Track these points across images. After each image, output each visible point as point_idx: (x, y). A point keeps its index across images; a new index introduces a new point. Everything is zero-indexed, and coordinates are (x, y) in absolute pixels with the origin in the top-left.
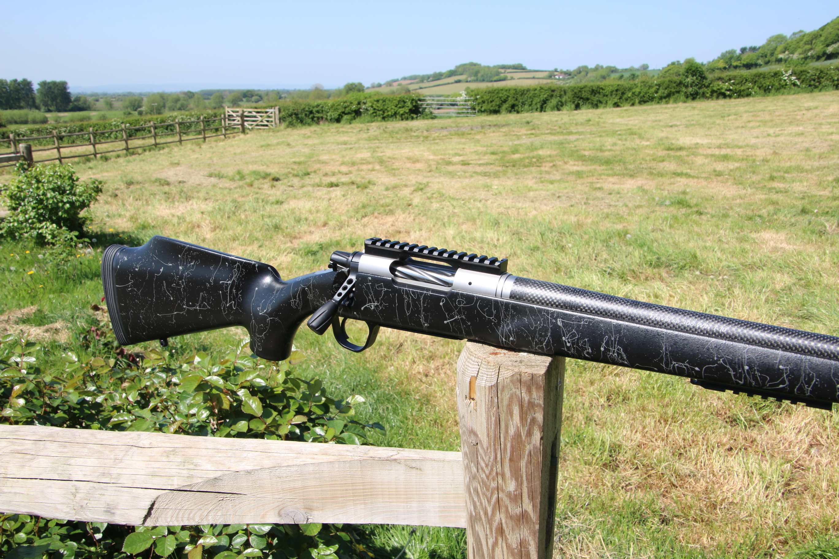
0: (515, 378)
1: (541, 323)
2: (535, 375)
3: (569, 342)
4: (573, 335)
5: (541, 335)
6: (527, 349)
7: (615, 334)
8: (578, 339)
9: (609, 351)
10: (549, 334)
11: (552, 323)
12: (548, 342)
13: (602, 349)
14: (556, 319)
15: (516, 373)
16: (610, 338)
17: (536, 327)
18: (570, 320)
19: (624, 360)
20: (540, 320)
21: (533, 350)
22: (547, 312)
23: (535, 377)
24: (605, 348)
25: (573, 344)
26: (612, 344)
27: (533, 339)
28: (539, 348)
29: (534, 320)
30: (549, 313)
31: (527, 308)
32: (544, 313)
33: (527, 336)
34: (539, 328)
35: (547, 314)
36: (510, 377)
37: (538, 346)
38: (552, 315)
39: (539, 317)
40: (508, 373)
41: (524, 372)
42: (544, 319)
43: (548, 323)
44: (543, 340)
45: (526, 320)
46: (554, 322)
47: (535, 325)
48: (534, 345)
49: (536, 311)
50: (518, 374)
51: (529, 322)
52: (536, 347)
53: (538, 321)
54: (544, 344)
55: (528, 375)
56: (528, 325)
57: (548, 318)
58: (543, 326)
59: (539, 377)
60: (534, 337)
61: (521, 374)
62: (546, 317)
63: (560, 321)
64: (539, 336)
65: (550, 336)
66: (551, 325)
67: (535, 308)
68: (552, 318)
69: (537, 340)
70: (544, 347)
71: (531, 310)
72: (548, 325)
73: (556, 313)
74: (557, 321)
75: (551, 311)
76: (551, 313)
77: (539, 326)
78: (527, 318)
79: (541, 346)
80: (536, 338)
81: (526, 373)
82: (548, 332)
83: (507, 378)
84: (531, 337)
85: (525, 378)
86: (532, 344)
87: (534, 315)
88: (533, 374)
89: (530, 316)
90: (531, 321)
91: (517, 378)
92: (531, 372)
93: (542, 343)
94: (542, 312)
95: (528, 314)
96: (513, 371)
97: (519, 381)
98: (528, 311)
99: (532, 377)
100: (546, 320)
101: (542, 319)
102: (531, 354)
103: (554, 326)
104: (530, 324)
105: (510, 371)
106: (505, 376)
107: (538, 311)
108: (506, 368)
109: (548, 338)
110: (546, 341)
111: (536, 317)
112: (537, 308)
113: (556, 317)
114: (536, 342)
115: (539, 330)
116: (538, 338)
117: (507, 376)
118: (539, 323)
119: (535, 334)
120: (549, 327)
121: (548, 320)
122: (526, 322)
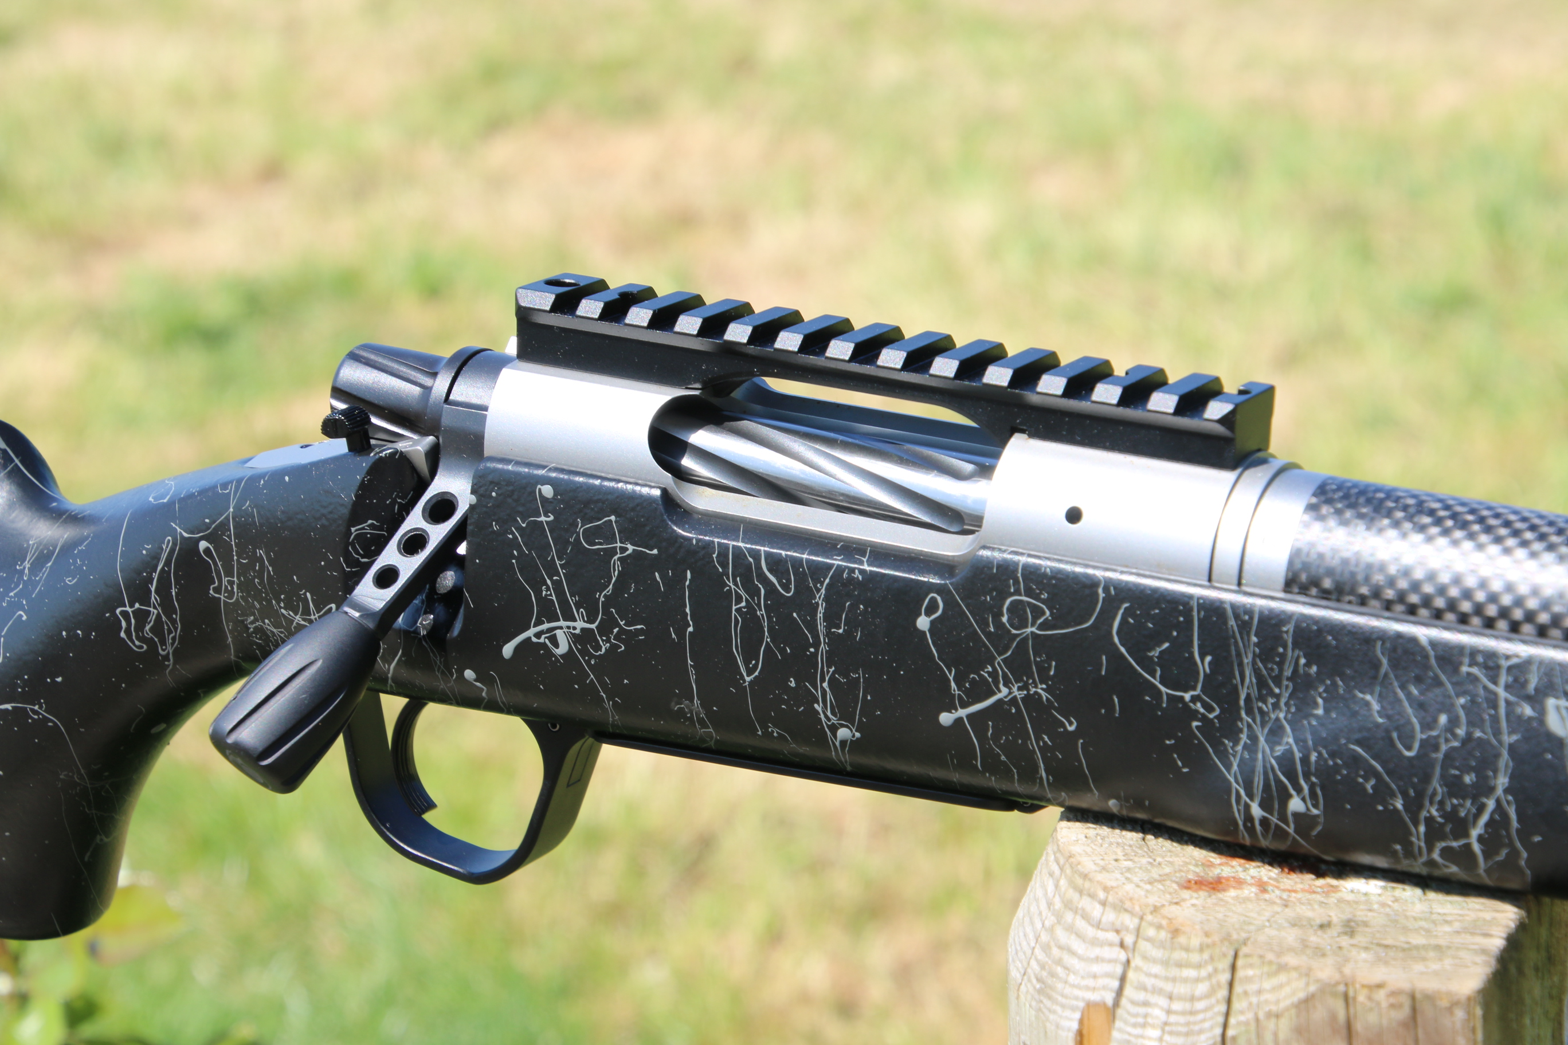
0: (1319, 1014)
1: (1454, 722)
2: (1431, 998)
5: (1455, 788)
6: (1381, 862)
10: (1502, 781)
11: (1516, 722)
12: (1498, 824)
14: (1536, 699)
15: (1326, 989)
17: (1430, 745)
20: (1448, 707)
21: (1418, 867)
22: (1490, 662)
23: (1425, 1009)
27: (1414, 806)
28: (1446, 852)
29: (1420, 706)
30: (1498, 667)
31: (1379, 644)
32: (1475, 670)
33: (1383, 792)
34: (1444, 748)
35: (1486, 676)
36: (1293, 1012)
37: (1444, 844)
38: (1516, 680)
39: (1446, 690)
40: (1281, 986)
41: (1366, 982)
42: (1473, 701)
43: (1495, 719)
44: (1469, 811)
45: (1376, 706)
46: (1530, 719)
47: (1422, 732)
48: (1418, 839)
49: (1426, 657)
50: (1334, 994)
51: (1388, 717)
52: (1430, 849)
53: (1440, 711)
54: (1475, 833)
55: (1392, 1000)
56: (1388, 732)
57: (1495, 694)
58: (1469, 736)
59: (1450, 1010)
60: (1420, 795)
61: (1351, 994)
62: (1485, 688)
63: (1558, 708)
64: (1445, 789)
65: (1506, 791)
66: (1510, 733)
67: (1424, 641)
68: (1518, 697)
69: (1437, 810)
70: (1476, 847)
71: (1400, 651)
72: (1497, 733)
73: (1539, 668)
74: (1542, 712)
75: (1508, 657)
76: (1510, 669)
77: (1447, 740)
78: (1380, 695)
79: (1459, 846)
80: (1431, 803)
81: (1380, 986)
82: (1495, 772)
83: (1278, 1016)
84: (1405, 795)
85: (1372, 1018)
86: (1411, 834)
87: (1418, 680)
88: (1418, 996)
89: (1396, 684)
90: (1402, 713)
91: (1333, 1017)
92: (1406, 986)
93: (1461, 828)
94: (1461, 663)
95: (1386, 675)
96: (1307, 975)
97: (1344, 1032)
98: (1385, 661)
99: (1414, 1009)
100: (1485, 705)
101: (1462, 701)
102: (1407, 887)
103: (1526, 739)
104: (1397, 728)
105: (1294, 975)
106: (1267, 1002)
107: (1437, 658)
108: (1270, 963)
109: (1498, 801)
110: (1485, 818)
111: (1427, 690)
112: (1434, 644)
113: (1536, 689)
114: (1430, 821)
115: (1443, 760)
116: (1441, 803)
117: (1278, 1002)
118: (1443, 719)
119: (1427, 779)
120: (1500, 742)
121: (1495, 706)
122: (1376, 715)
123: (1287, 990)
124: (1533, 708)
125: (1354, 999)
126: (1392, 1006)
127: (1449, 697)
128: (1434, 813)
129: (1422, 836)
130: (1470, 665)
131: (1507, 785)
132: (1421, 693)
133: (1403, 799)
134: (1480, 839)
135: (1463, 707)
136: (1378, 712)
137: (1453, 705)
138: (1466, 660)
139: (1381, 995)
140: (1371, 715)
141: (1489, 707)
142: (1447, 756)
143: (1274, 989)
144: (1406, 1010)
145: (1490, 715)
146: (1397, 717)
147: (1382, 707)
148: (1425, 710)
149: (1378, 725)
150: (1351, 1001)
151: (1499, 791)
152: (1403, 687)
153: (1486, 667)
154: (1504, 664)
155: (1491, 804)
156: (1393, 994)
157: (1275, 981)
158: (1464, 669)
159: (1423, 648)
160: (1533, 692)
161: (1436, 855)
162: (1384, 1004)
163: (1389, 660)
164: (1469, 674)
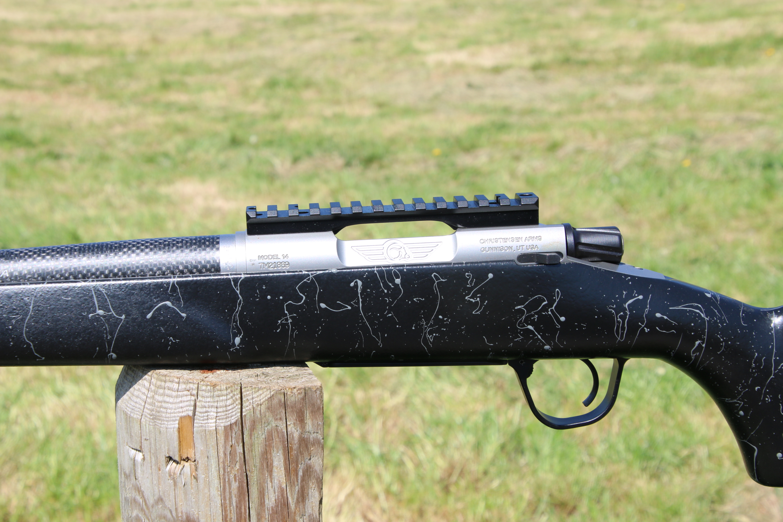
50: (280, 394)
81: (294, 388)
85: (293, 399)
88: (307, 389)
91: (280, 401)
92: (303, 386)
97: (283, 406)
106: (256, 401)
108: (255, 388)
123: (263, 395)
139: (295, 390)
144: (303, 394)
150: (285, 394)
156: (299, 389)
157: (258, 394)
162: (296, 393)
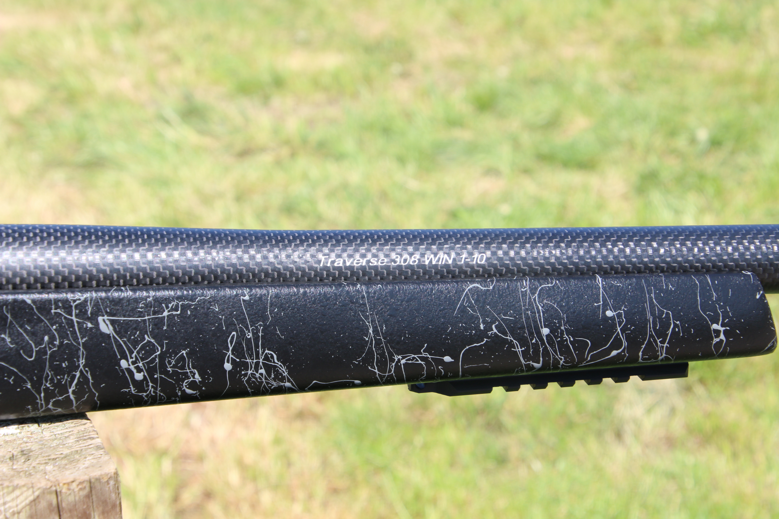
0: (43, 504)
1: (52, 338)
2: (98, 480)
3: (139, 370)
4: (149, 349)
5: (58, 370)
7: (253, 323)
8: (162, 357)
9: (246, 366)
10: (82, 362)
11: (84, 331)
12: (83, 381)
13: (228, 366)
14: (93, 319)
15: (45, 492)
16: (242, 335)
17: (42, 353)
18: (133, 312)
19: (283, 379)
20: (48, 332)
22: (66, 305)
23: (98, 486)
24: (234, 362)
25: (151, 371)
26: (249, 348)
27: (37, 385)
28: (55, 404)
29: (33, 334)
30: (71, 306)
31: (5, 307)
32: (59, 311)
33: (19, 381)
34: (49, 352)
35: (64, 312)
36: (28, 508)
37: (54, 399)
38: (81, 311)
39: (46, 323)
40: (17, 497)
41: (65, 482)
42: (60, 326)
43: (74, 332)
44: (67, 380)
45: (8, 340)
46: (91, 328)
47: (36, 347)
48: (41, 400)
49: (33, 309)
51: (16, 344)
52: (47, 403)
53: (44, 335)
54: (70, 391)
55: (80, 487)
56: (18, 351)
57: (72, 320)
58: (61, 343)
59: (108, 482)
60: (40, 379)
61: (58, 490)
62: (65, 318)
63: (104, 320)
64: (52, 373)
65: (85, 366)
66: (82, 339)
67: (29, 302)
68: (83, 319)
69: (50, 384)
70: (72, 397)
71: (16, 309)
72: (76, 339)
73: (91, 303)
74: (97, 324)
75: (74, 301)
76: (76, 306)
77: (50, 349)
78: (9, 333)
79: (63, 399)
80: (47, 382)
82: (78, 358)
83: (19, 513)
84: (31, 380)
86: (37, 399)
87: (29, 322)
89: (17, 326)
90: (23, 339)
93: (64, 389)
94: (51, 309)
95: (11, 322)
96: (32, 487)
98: (9, 316)
99: (91, 487)
100: (67, 327)
101: (54, 327)
102: (30, 425)
103: (90, 339)
104: (22, 348)
105: (25, 489)
107: (37, 308)
109: (81, 372)
110: (76, 381)
111: (34, 326)
112: (34, 301)
113: (91, 313)
114: (46, 390)
115: (49, 358)
116: (52, 380)
117: (17, 506)
118: (46, 338)
119: (43, 369)
120: (79, 344)
121: (73, 326)
122: (9, 344)
124: (92, 323)
125: (61, 492)
126: (81, 489)
127: (48, 326)
128: (49, 385)
129: (42, 398)
130: (56, 309)
131: (84, 363)
132: (32, 328)
133: (31, 382)
134: (74, 392)
135: (56, 330)
136: (10, 342)
137: (51, 330)
138: (53, 307)
140: (7, 344)
141: (69, 328)
142: (51, 355)
143: (13, 500)
145: (70, 331)
146: (21, 342)
147: (11, 339)
148: (36, 336)
149: (11, 349)
151: (81, 367)
152: (21, 327)
153: (64, 307)
154: (74, 305)
155: (78, 374)
158: (53, 311)
159: (29, 305)
160: (90, 316)
161: (50, 406)
163: (11, 315)
164: (55, 313)
